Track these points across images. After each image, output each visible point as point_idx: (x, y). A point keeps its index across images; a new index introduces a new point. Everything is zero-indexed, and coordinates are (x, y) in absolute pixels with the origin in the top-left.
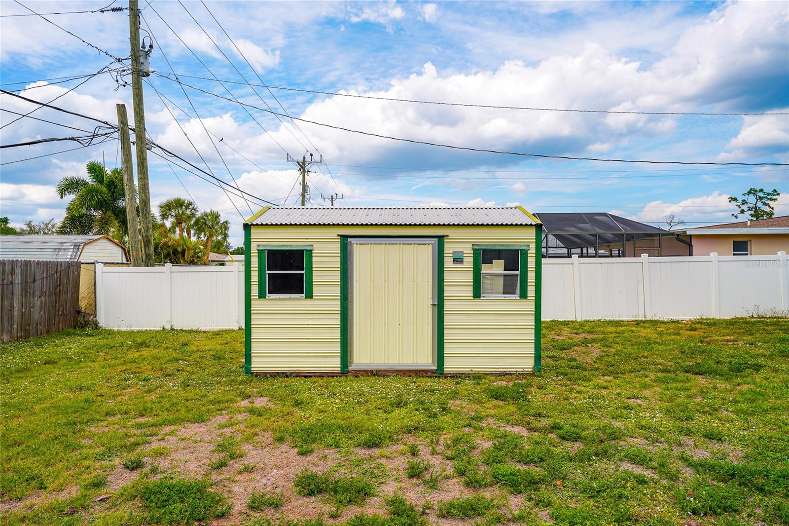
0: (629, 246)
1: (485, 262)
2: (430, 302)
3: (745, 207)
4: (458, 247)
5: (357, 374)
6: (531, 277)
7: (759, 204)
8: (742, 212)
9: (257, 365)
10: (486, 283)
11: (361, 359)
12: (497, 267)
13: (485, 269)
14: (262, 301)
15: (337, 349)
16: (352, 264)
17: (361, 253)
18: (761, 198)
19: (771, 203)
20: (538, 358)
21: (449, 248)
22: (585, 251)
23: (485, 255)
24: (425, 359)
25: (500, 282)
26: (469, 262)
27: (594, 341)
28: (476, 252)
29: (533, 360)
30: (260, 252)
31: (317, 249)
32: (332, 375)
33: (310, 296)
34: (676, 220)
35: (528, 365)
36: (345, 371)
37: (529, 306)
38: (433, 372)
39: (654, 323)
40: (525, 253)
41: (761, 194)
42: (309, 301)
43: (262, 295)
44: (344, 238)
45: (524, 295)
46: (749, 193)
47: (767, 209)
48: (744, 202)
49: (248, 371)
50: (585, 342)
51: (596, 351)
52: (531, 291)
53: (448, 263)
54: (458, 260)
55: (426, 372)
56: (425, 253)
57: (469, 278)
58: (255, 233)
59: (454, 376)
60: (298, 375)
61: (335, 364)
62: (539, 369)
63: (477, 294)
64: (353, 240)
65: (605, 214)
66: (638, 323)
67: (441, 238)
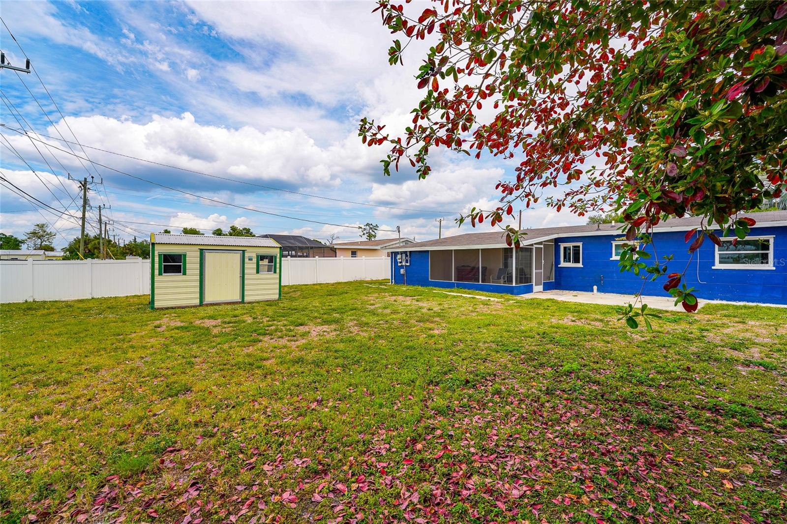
0: (311, 251)
1: (261, 260)
2: (239, 275)
3: (365, 232)
4: (250, 255)
5: (207, 305)
6: (278, 265)
7: (371, 231)
8: (364, 234)
9: (157, 304)
10: (261, 268)
11: (208, 299)
12: (266, 262)
13: (261, 263)
14: (161, 277)
15: (198, 295)
16: (205, 260)
17: (208, 256)
18: (371, 228)
19: (375, 231)
20: (280, 295)
21: (247, 255)
22: (290, 252)
23: (262, 258)
24: (237, 298)
25: (266, 268)
26: (255, 260)
27: (297, 291)
28: (257, 256)
29: (278, 295)
30: (160, 255)
31: (188, 254)
32: (195, 306)
33: (185, 274)
34: (335, 236)
35: (277, 297)
36: (201, 304)
37: (277, 276)
38: (240, 302)
39: (320, 284)
40: (276, 257)
41: (371, 226)
42: (184, 276)
43: (160, 274)
44: (201, 250)
45: (275, 272)
46: (367, 225)
47: (373, 233)
48: (365, 229)
49: (153, 308)
50: (294, 291)
51: (299, 293)
52: (278, 270)
53: (246, 260)
54: (250, 259)
55: (237, 302)
56: (237, 256)
57: (255, 266)
58: (156, 247)
59: (249, 303)
60: (179, 308)
61: (197, 302)
62: (280, 299)
63: (258, 272)
64: (206, 251)
65: (301, 237)
66: (314, 285)
67: (244, 251)
